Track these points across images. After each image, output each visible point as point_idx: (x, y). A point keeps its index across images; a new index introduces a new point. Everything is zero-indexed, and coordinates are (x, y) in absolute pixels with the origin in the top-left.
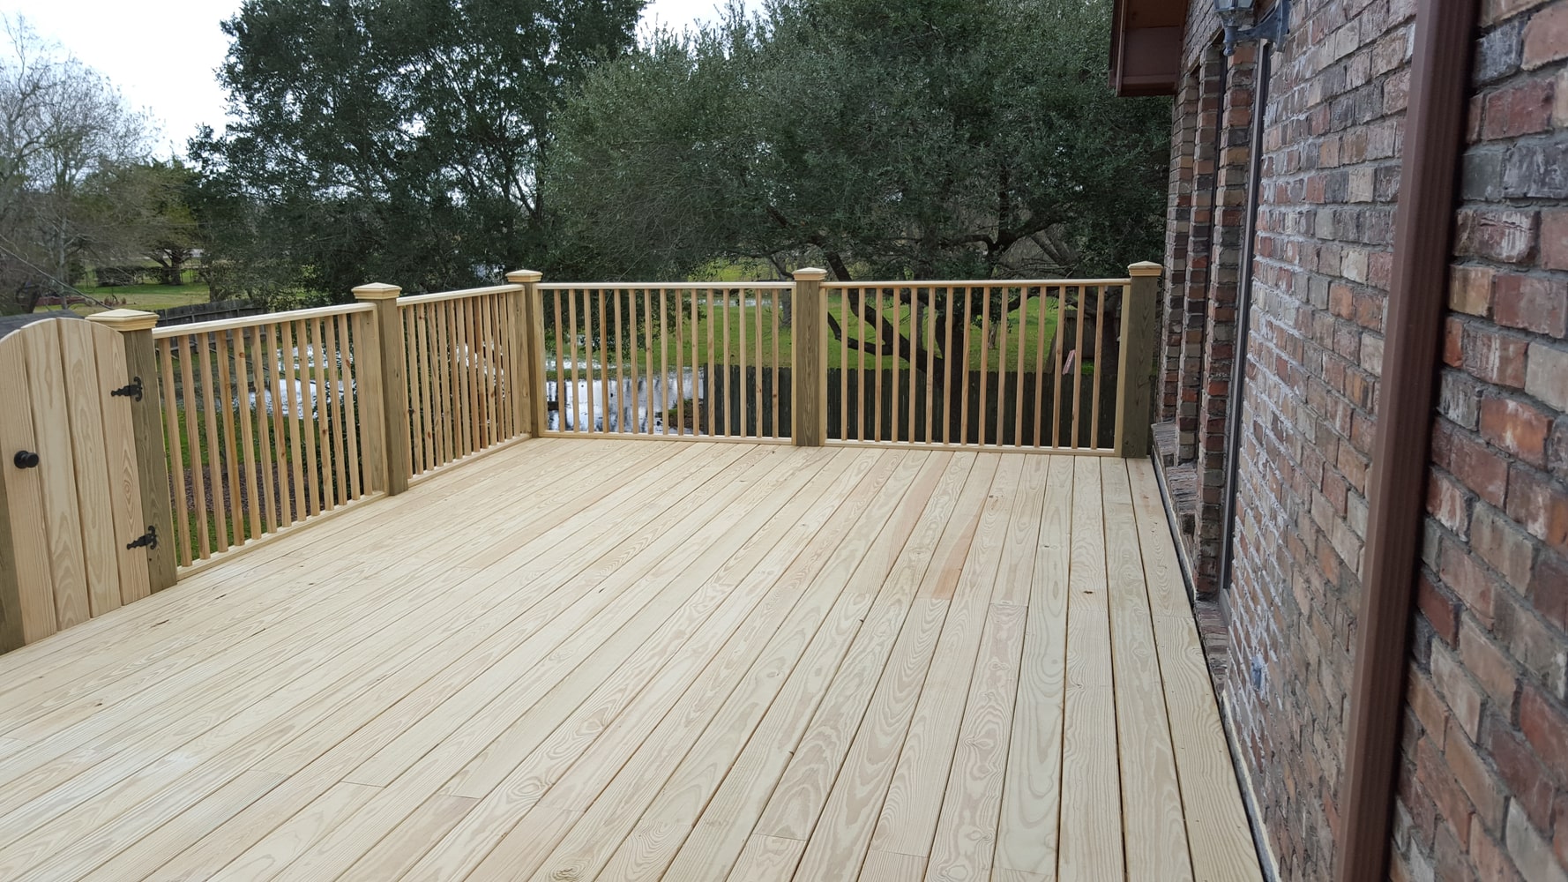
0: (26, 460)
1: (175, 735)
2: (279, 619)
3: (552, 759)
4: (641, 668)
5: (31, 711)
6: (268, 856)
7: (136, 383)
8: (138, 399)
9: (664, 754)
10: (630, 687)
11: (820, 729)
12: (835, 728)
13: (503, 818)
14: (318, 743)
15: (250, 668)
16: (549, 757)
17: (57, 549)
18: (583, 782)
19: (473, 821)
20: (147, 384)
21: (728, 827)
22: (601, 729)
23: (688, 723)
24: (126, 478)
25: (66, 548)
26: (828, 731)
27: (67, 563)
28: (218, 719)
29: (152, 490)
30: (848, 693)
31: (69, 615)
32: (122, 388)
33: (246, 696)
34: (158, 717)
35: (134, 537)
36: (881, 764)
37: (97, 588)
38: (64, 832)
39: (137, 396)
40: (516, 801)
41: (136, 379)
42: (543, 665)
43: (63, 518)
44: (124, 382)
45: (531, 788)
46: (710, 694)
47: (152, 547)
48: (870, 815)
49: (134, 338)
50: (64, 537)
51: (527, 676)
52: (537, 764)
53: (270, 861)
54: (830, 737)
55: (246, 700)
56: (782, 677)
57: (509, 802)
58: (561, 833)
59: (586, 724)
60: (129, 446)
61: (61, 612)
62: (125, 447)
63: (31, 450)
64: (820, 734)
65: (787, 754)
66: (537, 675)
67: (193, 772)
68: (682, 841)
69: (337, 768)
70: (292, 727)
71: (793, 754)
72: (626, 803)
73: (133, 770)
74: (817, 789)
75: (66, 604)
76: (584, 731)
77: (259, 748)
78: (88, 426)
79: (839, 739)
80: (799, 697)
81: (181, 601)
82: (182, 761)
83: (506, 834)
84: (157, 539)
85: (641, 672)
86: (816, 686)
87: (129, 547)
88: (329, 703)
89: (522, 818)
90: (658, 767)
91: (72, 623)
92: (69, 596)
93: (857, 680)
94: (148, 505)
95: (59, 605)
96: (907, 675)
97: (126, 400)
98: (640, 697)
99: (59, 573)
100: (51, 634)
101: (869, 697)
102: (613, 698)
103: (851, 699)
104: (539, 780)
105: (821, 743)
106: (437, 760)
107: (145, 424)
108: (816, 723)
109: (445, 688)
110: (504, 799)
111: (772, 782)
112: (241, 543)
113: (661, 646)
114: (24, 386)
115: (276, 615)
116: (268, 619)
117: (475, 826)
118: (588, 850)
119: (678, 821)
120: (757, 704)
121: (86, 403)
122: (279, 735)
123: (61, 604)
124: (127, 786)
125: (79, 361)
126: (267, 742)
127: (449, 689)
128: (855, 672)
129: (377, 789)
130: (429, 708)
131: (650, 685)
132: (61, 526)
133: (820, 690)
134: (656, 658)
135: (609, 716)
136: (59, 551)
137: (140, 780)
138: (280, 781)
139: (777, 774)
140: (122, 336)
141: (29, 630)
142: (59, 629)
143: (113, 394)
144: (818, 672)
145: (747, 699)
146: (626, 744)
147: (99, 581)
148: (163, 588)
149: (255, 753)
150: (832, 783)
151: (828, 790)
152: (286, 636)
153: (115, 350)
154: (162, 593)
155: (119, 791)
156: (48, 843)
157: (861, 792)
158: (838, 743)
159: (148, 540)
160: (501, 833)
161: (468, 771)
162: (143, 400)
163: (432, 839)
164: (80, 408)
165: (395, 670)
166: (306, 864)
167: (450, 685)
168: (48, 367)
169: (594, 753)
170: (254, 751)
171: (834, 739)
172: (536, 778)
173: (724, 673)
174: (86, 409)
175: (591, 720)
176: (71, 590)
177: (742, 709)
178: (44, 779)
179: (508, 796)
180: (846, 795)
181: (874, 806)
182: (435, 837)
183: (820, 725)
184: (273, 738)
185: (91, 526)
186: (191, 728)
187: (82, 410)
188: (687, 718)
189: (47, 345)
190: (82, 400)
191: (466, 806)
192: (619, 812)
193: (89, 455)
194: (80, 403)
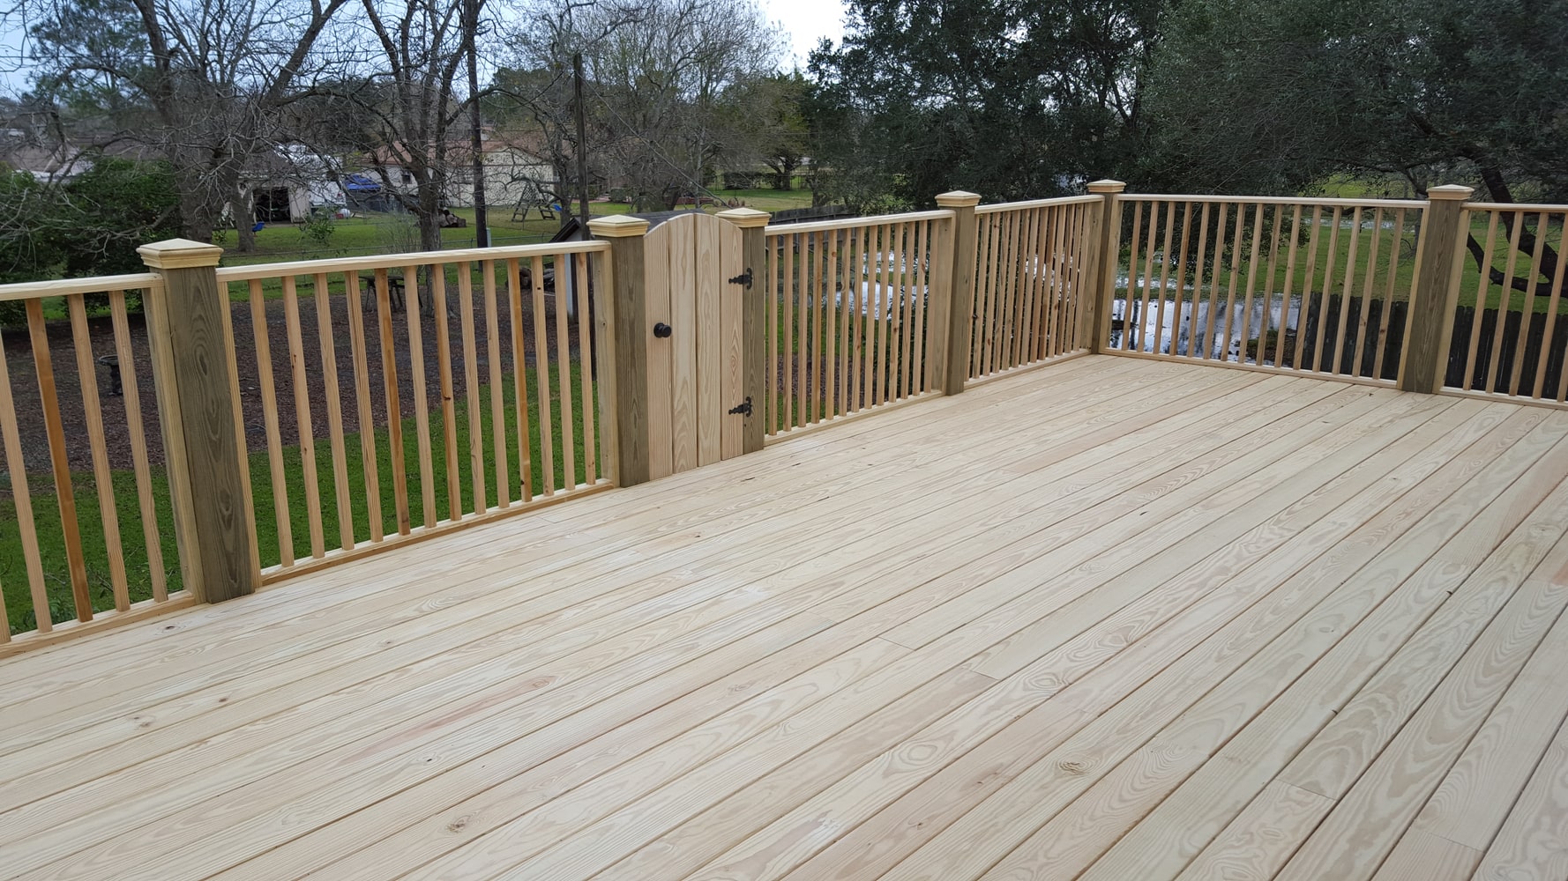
0: (662, 331)
1: (751, 571)
2: (840, 491)
3: (1072, 661)
4: (1176, 596)
5: (650, 533)
6: (814, 685)
7: (748, 274)
9: (1189, 682)
10: (1161, 611)
11: (1374, 695)
12: (1393, 698)
13: (1019, 702)
14: (862, 601)
15: (814, 528)
16: (1068, 658)
17: (678, 406)
18: (1103, 688)
19: (991, 698)
20: (757, 276)
21: (1248, 766)
22: (1125, 644)
23: (1219, 659)
24: (733, 354)
25: (684, 406)
26: (1383, 698)
27: (684, 419)
28: (785, 564)
29: (752, 367)
30: (1417, 665)
31: (683, 462)
32: (737, 277)
33: (809, 550)
34: (740, 554)
35: (735, 405)
36: (1443, 746)
37: (704, 443)
38: (666, 630)
39: (748, 284)
40: (1032, 690)
42: (1072, 574)
43: (685, 382)
44: (739, 272)
45: (1047, 682)
46: (1249, 635)
47: (748, 415)
48: (1421, 791)
49: (751, 233)
50: (684, 398)
51: (1056, 581)
52: (1056, 663)
53: (815, 688)
54: (1384, 705)
55: (808, 553)
56: (1337, 634)
57: (1025, 689)
58: (1073, 729)
59: (1110, 636)
60: (738, 327)
61: (676, 459)
62: (735, 327)
63: (667, 323)
64: (1373, 700)
65: (1328, 711)
66: (1066, 581)
67: (762, 604)
68: (1196, 767)
69: (876, 625)
70: (842, 583)
71: (1336, 713)
72: (1141, 719)
73: (720, 591)
74: (1359, 753)
75: (681, 452)
76: (1106, 642)
77: (815, 594)
78: (709, 307)
79: (1396, 708)
80: (1355, 657)
81: (766, 464)
82: (755, 593)
83: (1019, 717)
84: (752, 409)
85: (1175, 599)
86: (1378, 651)
87: (730, 412)
88: (875, 569)
89: (1035, 707)
90: (1181, 692)
91: (684, 469)
92: (684, 447)
93: (1431, 654)
94: (748, 379)
95: (675, 452)
96: (1497, 660)
97: (739, 287)
98: (1171, 623)
99: (678, 427)
100: (668, 475)
101: (1443, 674)
102: (1142, 618)
103: (1419, 673)
104: (1057, 677)
105: (1372, 709)
106: (963, 638)
107: (752, 309)
108: (1371, 687)
109: (976, 577)
110: (1021, 685)
111: (1307, 734)
112: (817, 422)
113: (1201, 578)
114: (666, 270)
115: (839, 486)
116: (832, 489)
117: (992, 702)
118: (1097, 751)
119: (1195, 747)
120: (1302, 656)
121: (709, 288)
122: (832, 587)
123: (677, 452)
124: (713, 604)
125: (708, 251)
126: (820, 592)
127: (980, 577)
128: (1432, 644)
129: (908, 651)
130: (961, 591)
131: (1183, 614)
132: (683, 388)
133: (1382, 656)
134: (1194, 590)
135: (1134, 635)
136: (679, 408)
137: (722, 601)
138: (828, 626)
139: (1314, 729)
140: (741, 232)
141: (653, 469)
142: (674, 472)
143: (730, 281)
144: (1383, 637)
145: (1291, 648)
146: (1150, 664)
147: (706, 438)
148: (752, 451)
149: (812, 599)
150: (1378, 751)
151: (1372, 757)
152: (844, 506)
153: (735, 243)
154: (751, 455)
155: (707, 607)
156: (655, 635)
157: (1412, 768)
158: (1393, 713)
159: (744, 409)
160: (1015, 715)
161: (989, 654)
162: (752, 288)
163: (952, 704)
164: (704, 291)
165: (935, 551)
166: (844, 699)
167: (981, 575)
168: (684, 254)
169: (1115, 665)
170: (810, 596)
171: (1390, 708)
172: (1054, 674)
173: (1268, 618)
174: (709, 292)
175: (1115, 634)
176: (685, 442)
177: (1283, 658)
178: (655, 586)
179: (1024, 684)
180: (1393, 767)
181: (1425, 785)
182: (954, 703)
183: (1376, 691)
184: (827, 589)
185: (705, 392)
186: (763, 568)
187: (706, 293)
188: (1219, 653)
189: (685, 237)
190: (707, 283)
191: (984, 683)
192: (1133, 724)
193: (708, 331)
194: (705, 287)
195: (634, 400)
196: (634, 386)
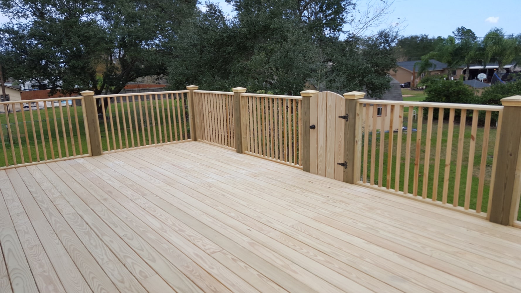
8: (347, 121)
41: (347, 114)
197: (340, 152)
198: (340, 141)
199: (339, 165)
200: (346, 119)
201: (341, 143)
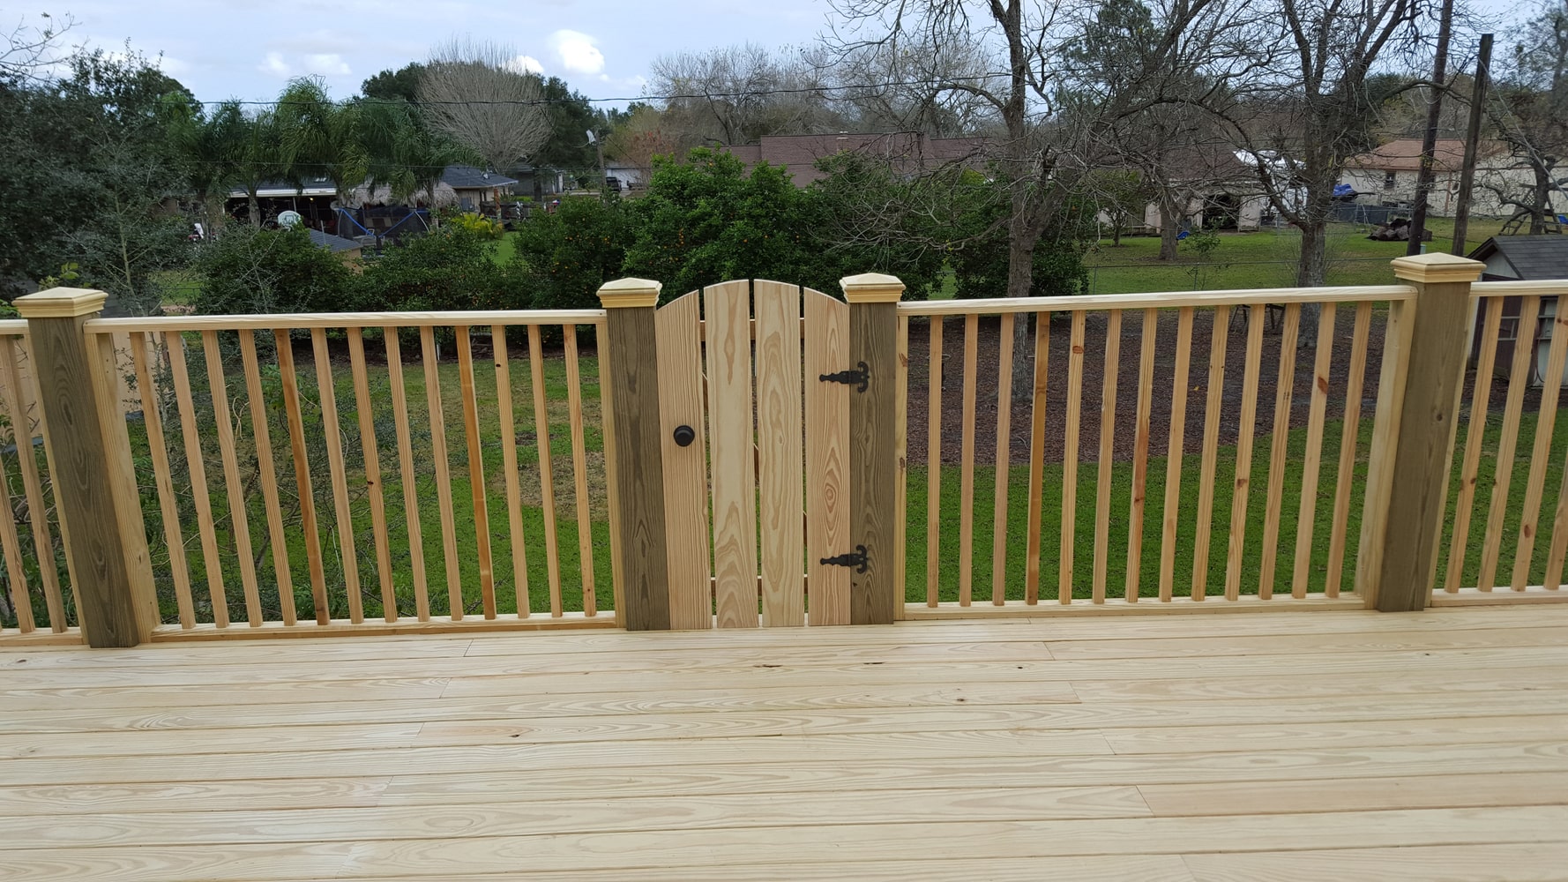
0: (684, 436)
7: (860, 370)
8: (862, 390)
17: (720, 541)
20: (878, 372)
24: (833, 480)
27: (733, 558)
29: (868, 503)
32: (826, 372)
35: (833, 553)
39: (861, 385)
41: (861, 364)
43: (733, 509)
44: (843, 365)
47: (860, 571)
50: (733, 530)
60: (839, 445)
62: (834, 443)
63: (696, 427)
75: (726, 603)
78: (779, 412)
84: (869, 563)
87: (824, 561)
92: (732, 595)
94: (859, 518)
97: (844, 390)
99: (721, 568)
100: (702, 627)
107: (869, 420)
114: (695, 355)
121: (780, 382)
125: (777, 336)
132: (729, 516)
136: (723, 543)
140: (846, 309)
141: (678, 615)
143: (821, 378)
147: (775, 589)
148: (870, 621)
153: (832, 324)
154: (870, 628)
159: (854, 561)
162: (869, 392)
164: (770, 389)
168: (731, 335)
174: (779, 389)
176: (735, 590)
185: (770, 527)
187: (774, 392)
189: (732, 312)
190: (774, 381)
193: (778, 445)
194: (770, 383)
195: (641, 522)
196: (640, 502)
197: (831, 517)
198: (831, 472)
199: (828, 566)
200: (861, 381)
201: (834, 478)
